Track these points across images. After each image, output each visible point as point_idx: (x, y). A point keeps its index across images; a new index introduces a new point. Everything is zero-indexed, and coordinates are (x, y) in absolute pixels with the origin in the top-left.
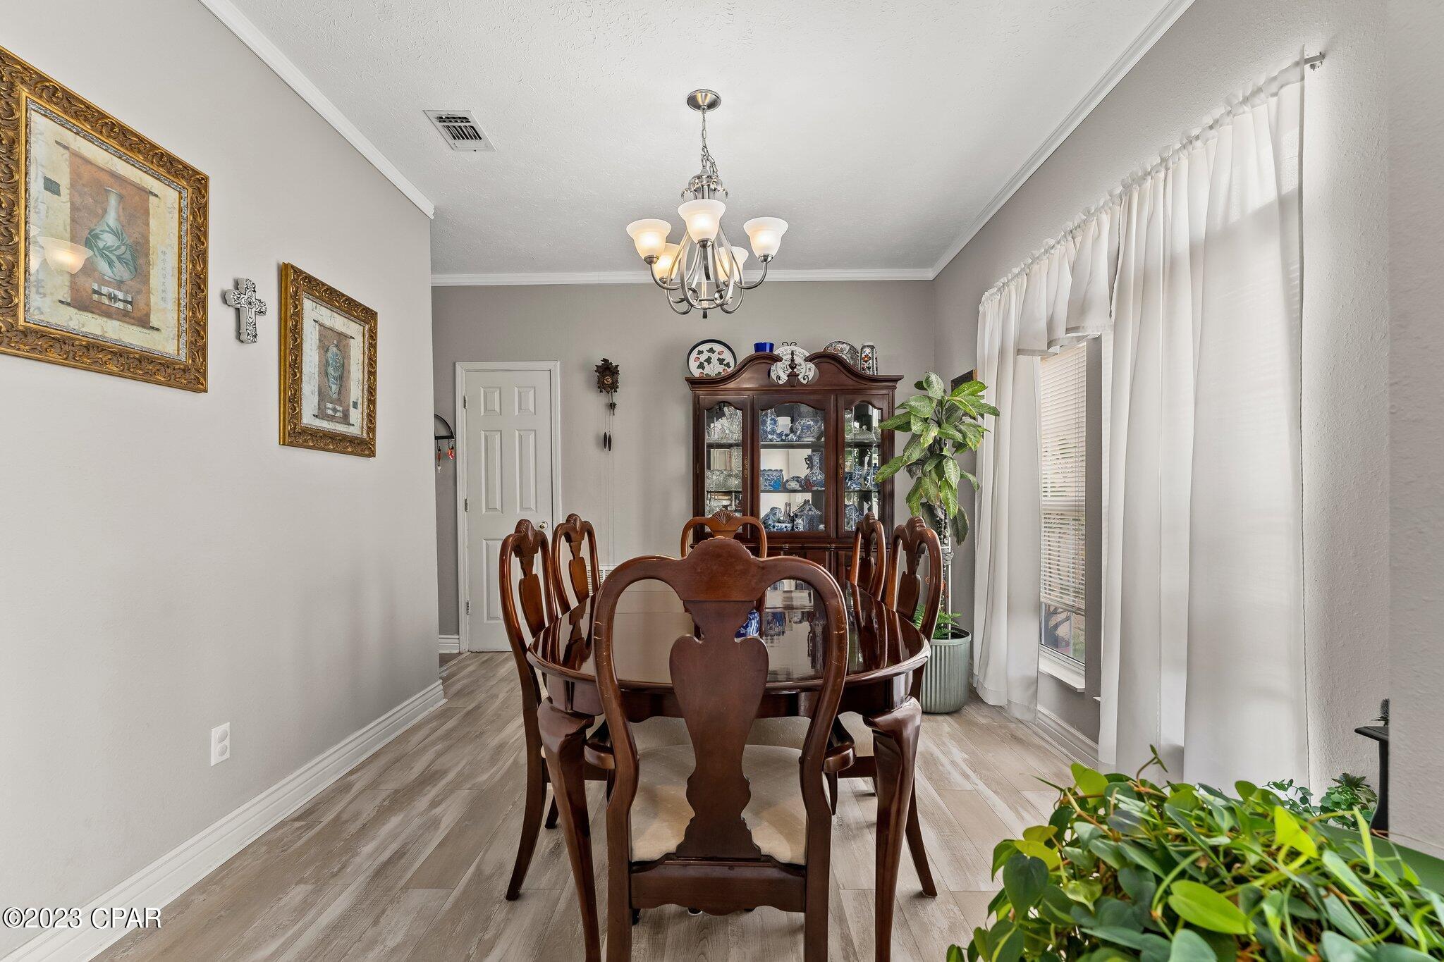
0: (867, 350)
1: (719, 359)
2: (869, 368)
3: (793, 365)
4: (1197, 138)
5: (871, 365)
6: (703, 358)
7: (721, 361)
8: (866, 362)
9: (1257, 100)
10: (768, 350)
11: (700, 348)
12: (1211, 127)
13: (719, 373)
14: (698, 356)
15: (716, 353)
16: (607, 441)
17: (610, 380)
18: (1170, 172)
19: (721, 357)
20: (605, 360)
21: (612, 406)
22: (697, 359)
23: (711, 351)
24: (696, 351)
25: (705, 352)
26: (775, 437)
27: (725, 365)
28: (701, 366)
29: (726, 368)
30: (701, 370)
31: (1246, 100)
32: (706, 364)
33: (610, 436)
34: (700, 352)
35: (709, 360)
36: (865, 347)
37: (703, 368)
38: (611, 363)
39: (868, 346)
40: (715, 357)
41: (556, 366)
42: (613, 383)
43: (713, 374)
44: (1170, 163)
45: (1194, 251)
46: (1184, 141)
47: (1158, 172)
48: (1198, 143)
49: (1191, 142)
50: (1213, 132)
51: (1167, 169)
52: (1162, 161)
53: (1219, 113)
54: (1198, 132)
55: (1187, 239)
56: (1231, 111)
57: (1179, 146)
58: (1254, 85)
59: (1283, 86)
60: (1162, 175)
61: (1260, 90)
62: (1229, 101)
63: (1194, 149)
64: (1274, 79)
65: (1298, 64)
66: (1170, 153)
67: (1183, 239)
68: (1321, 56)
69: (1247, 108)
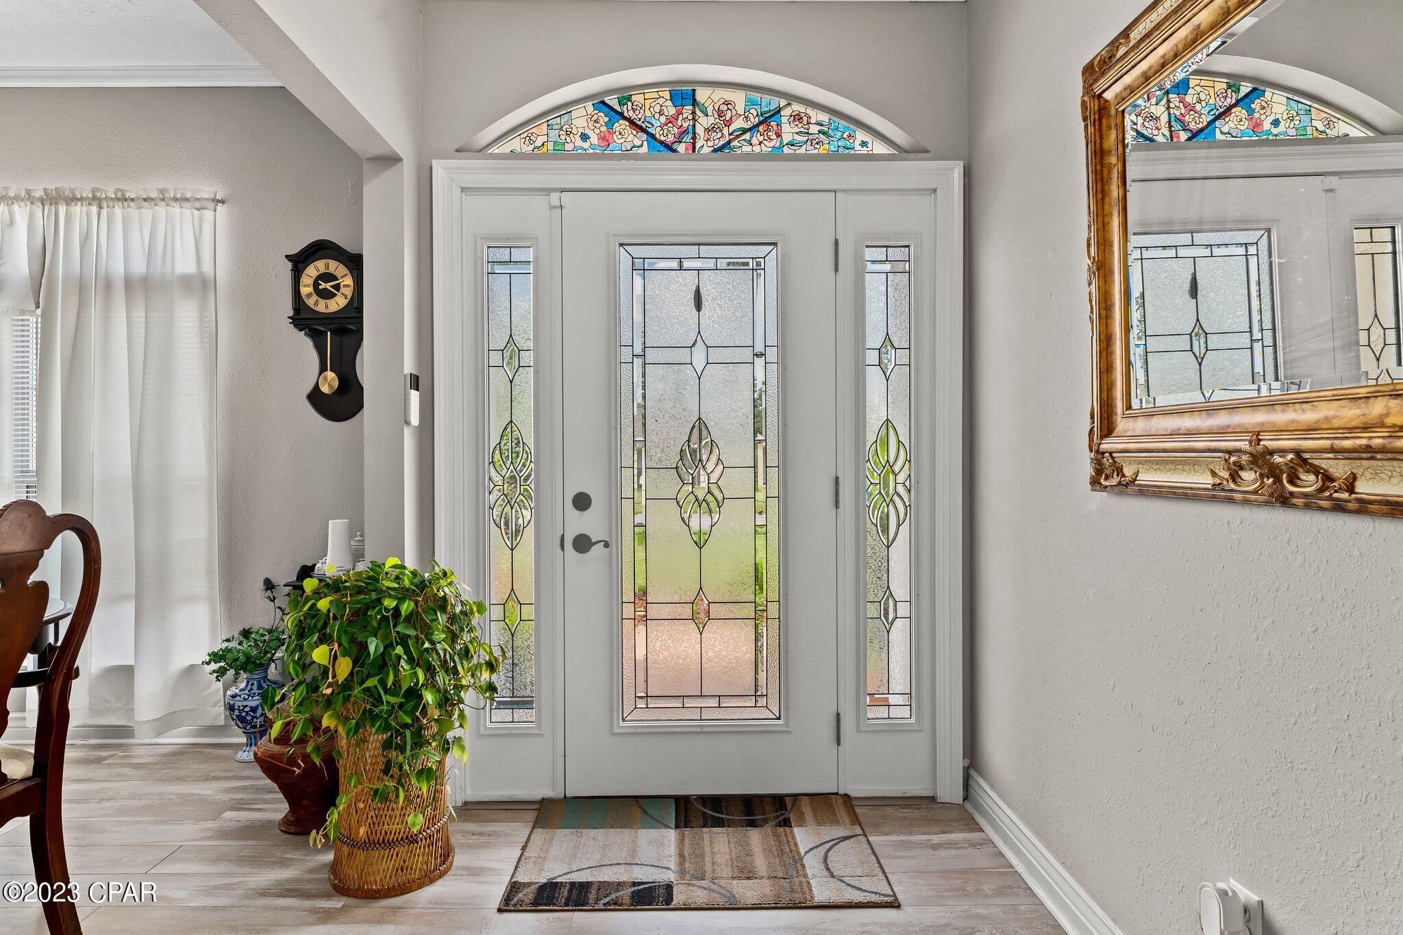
4: (132, 200)
9: (184, 205)
12: (145, 200)
18: (104, 212)
31: (176, 199)
44: (104, 204)
45: (129, 283)
46: (119, 195)
47: (89, 204)
48: (132, 204)
49: (126, 200)
50: (145, 204)
51: (101, 207)
52: (94, 198)
53: (154, 195)
54: (133, 196)
55: (122, 271)
56: (163, 199)
57: (113, 196)
58: (183, 194)
59: (204, 208)
60: (94, 209)
61: (187, 200)
62: (162, 191)
63: (128, 207)
64: (198, 200)
65: (213, 200)
66: (103, 196)
67: (118, 270)
68: (223, 202)
69: (177, 205)
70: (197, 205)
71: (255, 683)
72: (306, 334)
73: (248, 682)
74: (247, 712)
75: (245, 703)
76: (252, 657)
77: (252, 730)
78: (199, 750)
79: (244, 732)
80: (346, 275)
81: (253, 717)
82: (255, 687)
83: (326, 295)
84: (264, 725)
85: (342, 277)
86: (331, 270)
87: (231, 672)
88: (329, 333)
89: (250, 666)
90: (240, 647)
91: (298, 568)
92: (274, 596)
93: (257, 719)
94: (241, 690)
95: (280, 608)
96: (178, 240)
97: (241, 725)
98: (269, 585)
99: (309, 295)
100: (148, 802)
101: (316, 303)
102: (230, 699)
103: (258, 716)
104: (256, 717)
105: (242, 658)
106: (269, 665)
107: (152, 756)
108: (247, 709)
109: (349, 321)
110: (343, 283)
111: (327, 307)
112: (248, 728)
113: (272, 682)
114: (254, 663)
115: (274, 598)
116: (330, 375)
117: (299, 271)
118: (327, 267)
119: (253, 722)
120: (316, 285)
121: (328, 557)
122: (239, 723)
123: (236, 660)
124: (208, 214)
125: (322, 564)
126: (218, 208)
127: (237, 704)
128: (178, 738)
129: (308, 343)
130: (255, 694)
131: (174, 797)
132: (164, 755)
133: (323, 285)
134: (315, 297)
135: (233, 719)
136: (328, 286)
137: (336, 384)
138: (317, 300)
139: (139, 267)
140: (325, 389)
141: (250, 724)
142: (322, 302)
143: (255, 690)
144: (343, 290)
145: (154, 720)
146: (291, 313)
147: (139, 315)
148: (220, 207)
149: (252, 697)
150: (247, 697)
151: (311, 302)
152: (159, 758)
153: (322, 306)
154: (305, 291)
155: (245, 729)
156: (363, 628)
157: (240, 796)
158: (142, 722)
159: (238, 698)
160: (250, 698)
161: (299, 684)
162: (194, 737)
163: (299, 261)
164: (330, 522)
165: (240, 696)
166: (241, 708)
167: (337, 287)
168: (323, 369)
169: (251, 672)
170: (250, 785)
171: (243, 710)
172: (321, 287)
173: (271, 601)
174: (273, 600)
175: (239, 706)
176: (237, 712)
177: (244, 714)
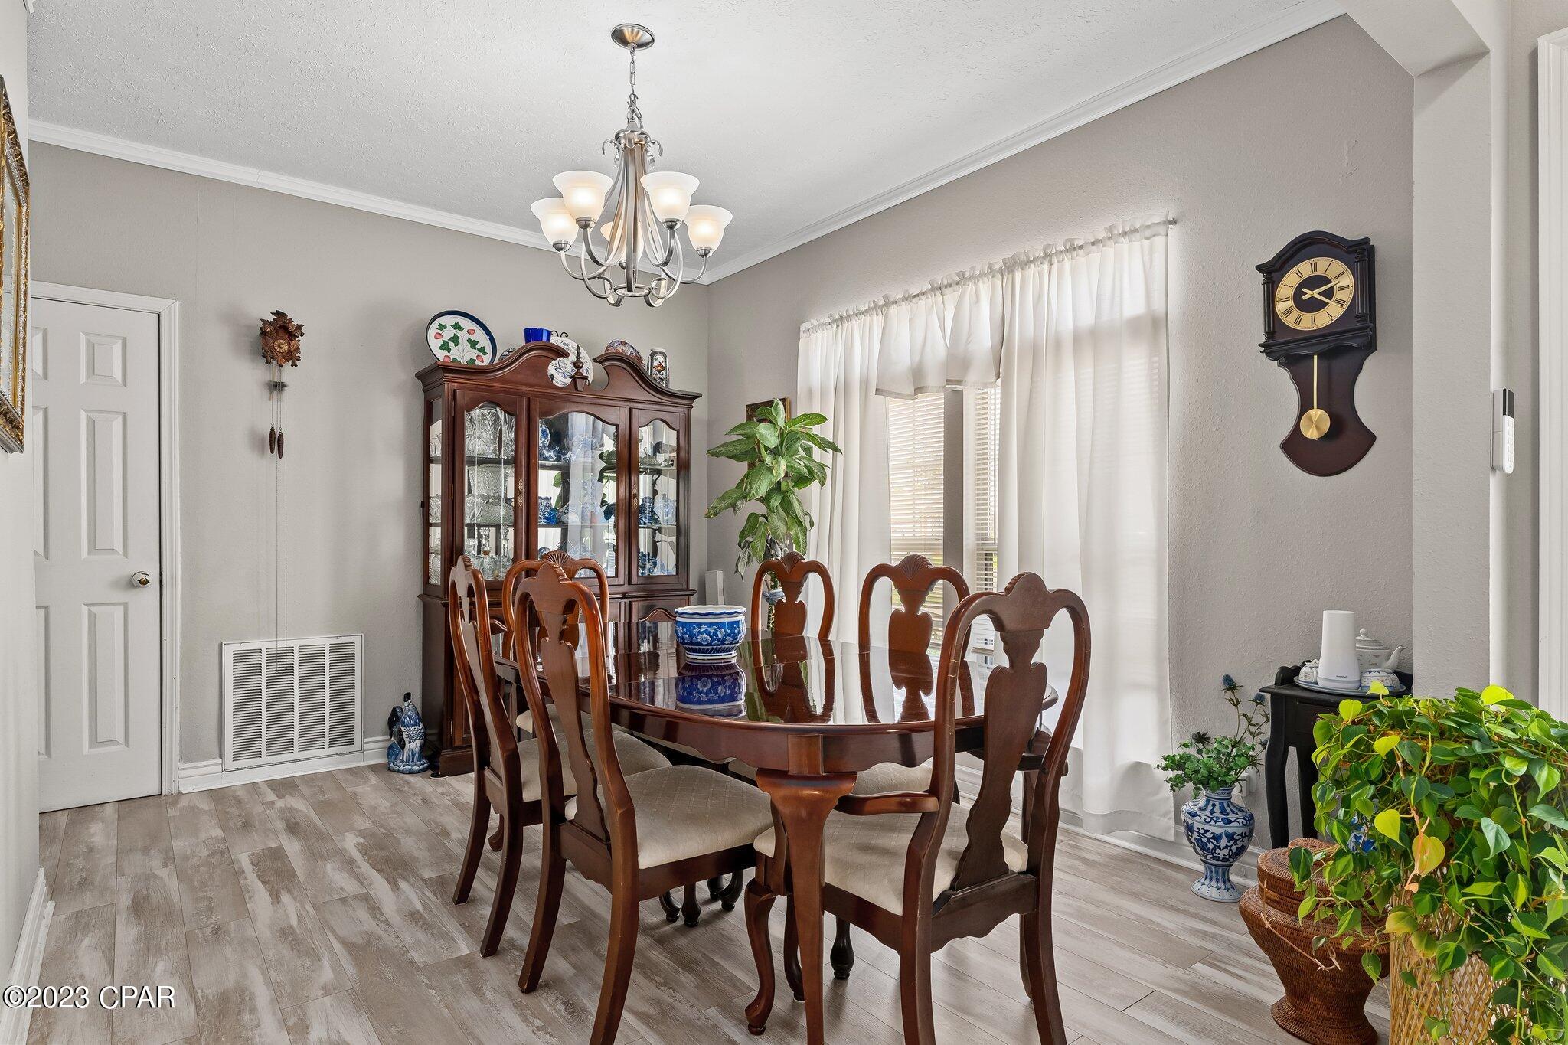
0: (660, 358)
1: (469, 341)
2: (662, 380)
3: (578, 365)
4: (1081, 247)
5: (664, 376)
6: (448, 334)
7: (473, 344)
8: (659, 371)
9: (1133, 237)
10: (544, 339)
11: (443, 320)
12: (1093, 244)
13: (472, 361)
14: (440, 332)
15: (465, 331)
16: (276, 442)
17: (286, 347)
18: (1055, 267)
19: (473, 338)
20: (279, 314)
21: (278, 387)
22: (438, 336)
23: (457, 326)
24: (435, 325)
25: (449, 328)
26: (552, 454)
27: (479, 350)
28: (445, 346)
29: (481, 354)
30: (445, 353)
31: (1124, 234)
32: (451, 344)
33: (280, 435)
34: (442, 327)
35: (455, 340)
36: (657, 353)
37: (449, 350)
38: (291, 321)
39: (661, 353)
40: (463, 336)
41: (173, 310)
42: (290, 351)
43: (464, 361)
44: (1055, 260)
45: (1077, 339)
46: (1069, 246)
47: (1041, 263)
48: (1081, 252)
49: (1074, 249)
50: (1094, 248)
51: (1051, 264)
52: (1046, 256)
53: (1101, 235)
54: (1081, 243)
55: (1071, 326)
56: (1111, 237)
57: (1063, 248)
58: (1132, 225)
59: (1154, 236)
60: (1046, 267)
61: (1137, 231)
62: (1110, 229)
63: (1077, 256)
64: (1148, 227)
65: (1165, 223)
66: (1054, 251)
67: (1067, 325)
68: (1174, 222)
69: (1125, 240)
70: (1147, 233)
71: (1218, 805)
72: (1281, 365)
73: (1208, 801)
74: (1208, 838)
75: (1206, 827)
76: (1214, 772)
77: (1213, 862)
78: (1149, 864)
79: (1202, 860)
80: (1343, 273)
81: (1216, 847)
82: (1217, 809)
83: (1314, 306)
84: (1228, 860)
85: (1336, 278)
86: (1320, 271)
87: (1190, 785)
88: (1315, 357)
89: (1212, 783)
90: (1200, 757)
91: (1277, 670)
92: (1237, 700)
93: (1221, 850)
94: (1200, 809)
95: (1244, 715)
96: (1126, 280)
97: (1200, 852)
98: (1230, 684)
99: (1288, 312)
100: (1106, 914)
101: (1298, 320)
102: (1187, 816)
103: (1222, 847)
104: (1219, 847)
105: (1204, 772)
106: (1232, 785)
107: (1099, 854)
108: (1209, 835)
109: (1345, 336)
110: (1338, 285)
111: (1313, 322)
112: (1209, 857)
113: (1236, 808)
114: (1216, 779)
115: (1238, 702)
116: (1316, 413)
117: (1273, 283)
118: (1314, 267)
119: (1215, 852)
120: (1298, 294)
121: (1322, 662)
122: (1197, 848)
123: (1197, 772)
124: (1159, 241)
125: (1312, 668)
126: (1170, 231)
127: (1196, 826)
128: (1123, 841)
129: (1283, 376)
130: (1218, 818)
131: (1133, 918)
132: (1111, 857)
133: (1309, 294)
134: (1296, 312)
135: (1191, 842)
136: (1315, 294)
137: (1326, 425)
138: (1299, 316)
139: (1087, 320)
140: (1311, 433)
141: (1212, 854)
142: (1306, 318)
143: (1217, 814)
144: (1338, 295)
145: (1103, 815)
146: (1263, 340)
147: (1088, 371)
148: (1172, 230)
149: (1215, 822)
150: (1208, 820)
151: (1289, 321)
152: (1107, 860)
153: (1306, 323)
154: (1280, 307)
155: (1205, 857)
156: (1459, 795)
157: (1210, 946)
158: (1091, 814)
159: (1197, 818)
160: (1213, 823)
161: (1340, 854)
162: (1141, 844)
163: (1272, 272)
164: (1325, 613)
165: (1199, 816)
166: (1202, 831)
167: (1329, 294)
168: (1305, 406)
169: (1213, 790)
170: (1219, 935)
171: (1203, 834)
172: (1304, 297)
173: (1234, 705)
174: (1236, 704)
175: (1198, 828)
176: (1196, 835)
177: (1204, 840)
